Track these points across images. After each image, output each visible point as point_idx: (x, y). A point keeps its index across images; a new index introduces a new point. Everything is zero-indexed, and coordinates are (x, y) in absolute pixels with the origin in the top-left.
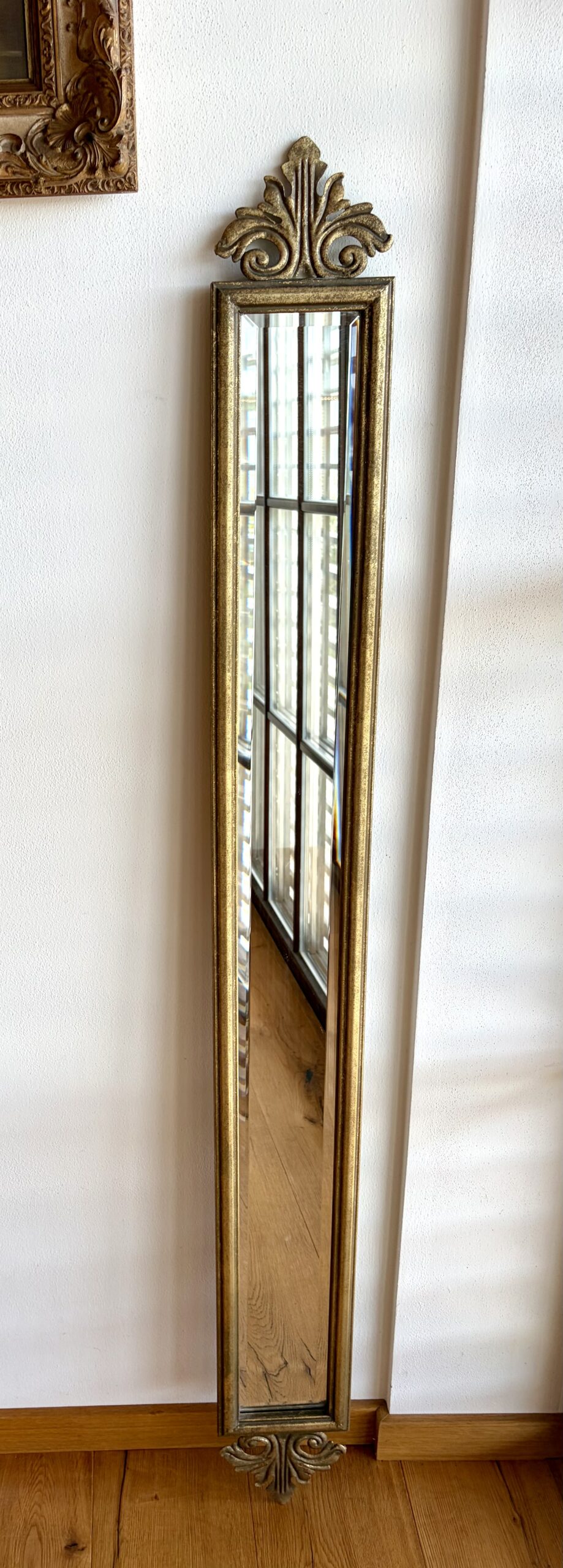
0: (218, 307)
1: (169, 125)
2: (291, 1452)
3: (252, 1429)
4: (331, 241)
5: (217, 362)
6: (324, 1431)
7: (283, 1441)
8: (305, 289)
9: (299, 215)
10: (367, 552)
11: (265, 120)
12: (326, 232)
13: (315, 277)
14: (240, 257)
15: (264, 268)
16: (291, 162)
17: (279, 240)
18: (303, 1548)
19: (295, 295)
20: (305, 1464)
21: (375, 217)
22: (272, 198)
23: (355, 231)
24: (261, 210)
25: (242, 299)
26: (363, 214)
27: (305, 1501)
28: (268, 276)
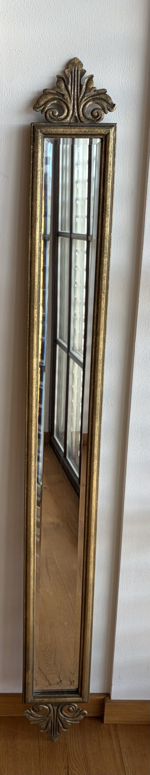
0: (34, 134)
1: (13, 50)
2: (59, 714)
3: (40, 700)
4: (87, 106)
5: (33, 160)
6: (76, 702)
7: (55, 708)
8: (75, 127)
9: (73, 93)
10: (103, 253)
11: (57, 49)
12: (85, 102)
13: (80, 122)
14: (45, 112)
15: (56, 117)
16: (69, 69)
17: (63, 105)
18: (63, 761)
19: (70, 130)
20: (66, 720)
21: (108, 95)
22: (60, 85)
23: (98, 101)
24: (55, 90)
25: (45, 131)
26: (102, 94)
27: (66, 741)
28: (58, 121)
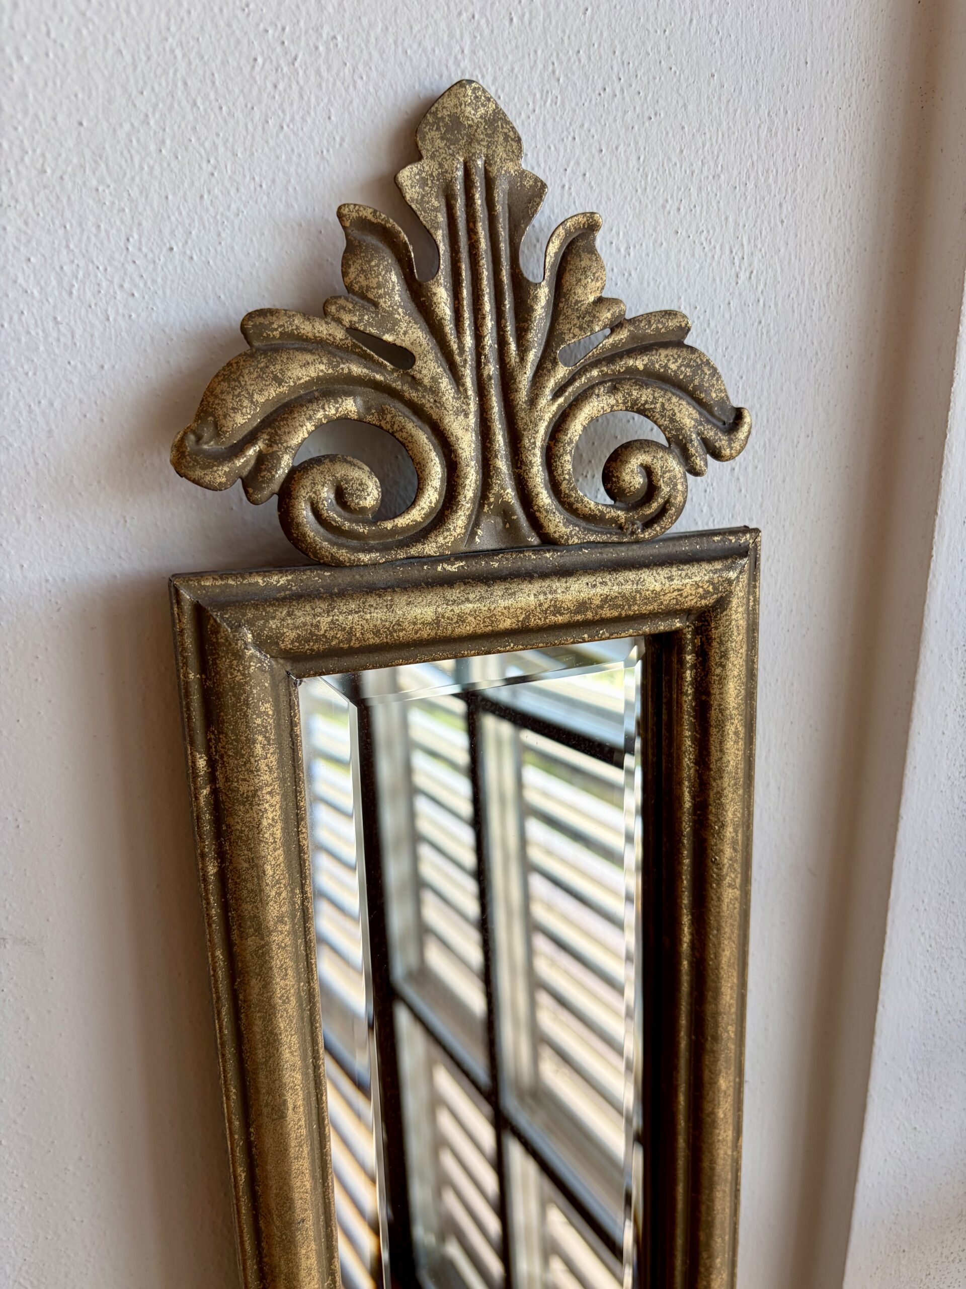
0: (206, 666)
4: (576, 427)
5: (221, 856)
9: (469, 341)
12: (561, 400)
13: (534, 540)
14: (276, 486)
15: (365, 522)
16: (427, 165)
17: (410, 426)
19: (480, 603)
21: (701, 354)
22: (374, 282)
23: (645, 395)
24: (339, 321)
25: (298, 633)
26: (665, 345)
28: (385, 548)
